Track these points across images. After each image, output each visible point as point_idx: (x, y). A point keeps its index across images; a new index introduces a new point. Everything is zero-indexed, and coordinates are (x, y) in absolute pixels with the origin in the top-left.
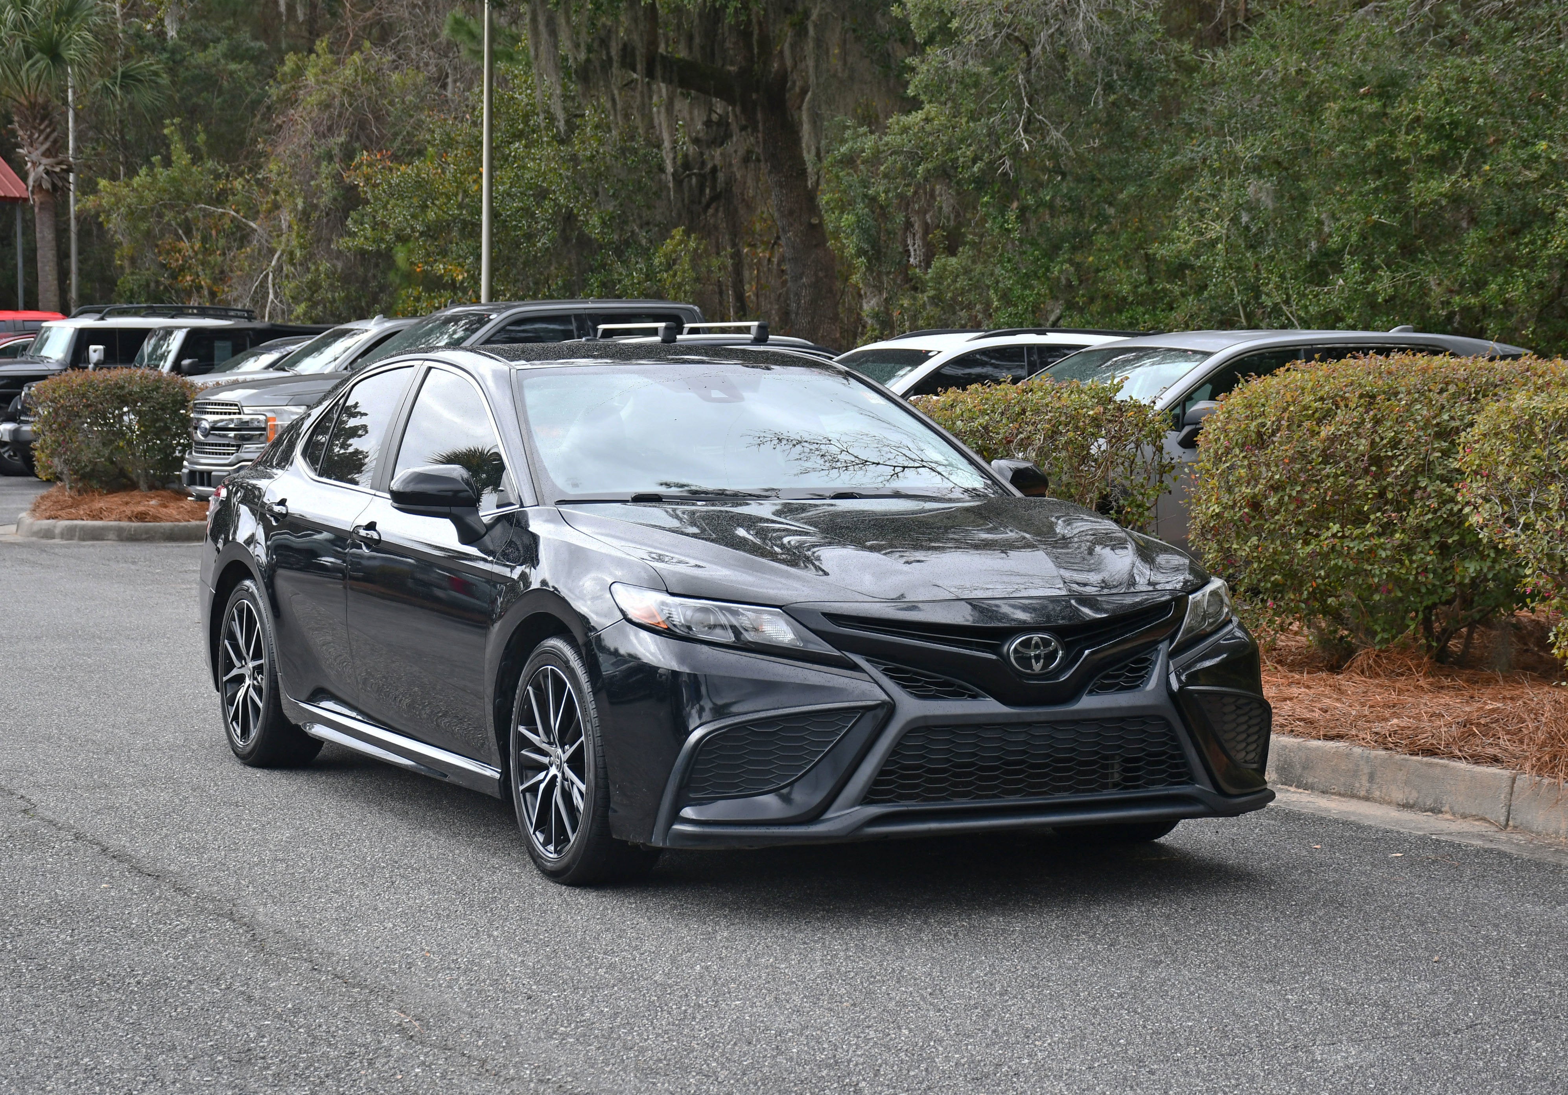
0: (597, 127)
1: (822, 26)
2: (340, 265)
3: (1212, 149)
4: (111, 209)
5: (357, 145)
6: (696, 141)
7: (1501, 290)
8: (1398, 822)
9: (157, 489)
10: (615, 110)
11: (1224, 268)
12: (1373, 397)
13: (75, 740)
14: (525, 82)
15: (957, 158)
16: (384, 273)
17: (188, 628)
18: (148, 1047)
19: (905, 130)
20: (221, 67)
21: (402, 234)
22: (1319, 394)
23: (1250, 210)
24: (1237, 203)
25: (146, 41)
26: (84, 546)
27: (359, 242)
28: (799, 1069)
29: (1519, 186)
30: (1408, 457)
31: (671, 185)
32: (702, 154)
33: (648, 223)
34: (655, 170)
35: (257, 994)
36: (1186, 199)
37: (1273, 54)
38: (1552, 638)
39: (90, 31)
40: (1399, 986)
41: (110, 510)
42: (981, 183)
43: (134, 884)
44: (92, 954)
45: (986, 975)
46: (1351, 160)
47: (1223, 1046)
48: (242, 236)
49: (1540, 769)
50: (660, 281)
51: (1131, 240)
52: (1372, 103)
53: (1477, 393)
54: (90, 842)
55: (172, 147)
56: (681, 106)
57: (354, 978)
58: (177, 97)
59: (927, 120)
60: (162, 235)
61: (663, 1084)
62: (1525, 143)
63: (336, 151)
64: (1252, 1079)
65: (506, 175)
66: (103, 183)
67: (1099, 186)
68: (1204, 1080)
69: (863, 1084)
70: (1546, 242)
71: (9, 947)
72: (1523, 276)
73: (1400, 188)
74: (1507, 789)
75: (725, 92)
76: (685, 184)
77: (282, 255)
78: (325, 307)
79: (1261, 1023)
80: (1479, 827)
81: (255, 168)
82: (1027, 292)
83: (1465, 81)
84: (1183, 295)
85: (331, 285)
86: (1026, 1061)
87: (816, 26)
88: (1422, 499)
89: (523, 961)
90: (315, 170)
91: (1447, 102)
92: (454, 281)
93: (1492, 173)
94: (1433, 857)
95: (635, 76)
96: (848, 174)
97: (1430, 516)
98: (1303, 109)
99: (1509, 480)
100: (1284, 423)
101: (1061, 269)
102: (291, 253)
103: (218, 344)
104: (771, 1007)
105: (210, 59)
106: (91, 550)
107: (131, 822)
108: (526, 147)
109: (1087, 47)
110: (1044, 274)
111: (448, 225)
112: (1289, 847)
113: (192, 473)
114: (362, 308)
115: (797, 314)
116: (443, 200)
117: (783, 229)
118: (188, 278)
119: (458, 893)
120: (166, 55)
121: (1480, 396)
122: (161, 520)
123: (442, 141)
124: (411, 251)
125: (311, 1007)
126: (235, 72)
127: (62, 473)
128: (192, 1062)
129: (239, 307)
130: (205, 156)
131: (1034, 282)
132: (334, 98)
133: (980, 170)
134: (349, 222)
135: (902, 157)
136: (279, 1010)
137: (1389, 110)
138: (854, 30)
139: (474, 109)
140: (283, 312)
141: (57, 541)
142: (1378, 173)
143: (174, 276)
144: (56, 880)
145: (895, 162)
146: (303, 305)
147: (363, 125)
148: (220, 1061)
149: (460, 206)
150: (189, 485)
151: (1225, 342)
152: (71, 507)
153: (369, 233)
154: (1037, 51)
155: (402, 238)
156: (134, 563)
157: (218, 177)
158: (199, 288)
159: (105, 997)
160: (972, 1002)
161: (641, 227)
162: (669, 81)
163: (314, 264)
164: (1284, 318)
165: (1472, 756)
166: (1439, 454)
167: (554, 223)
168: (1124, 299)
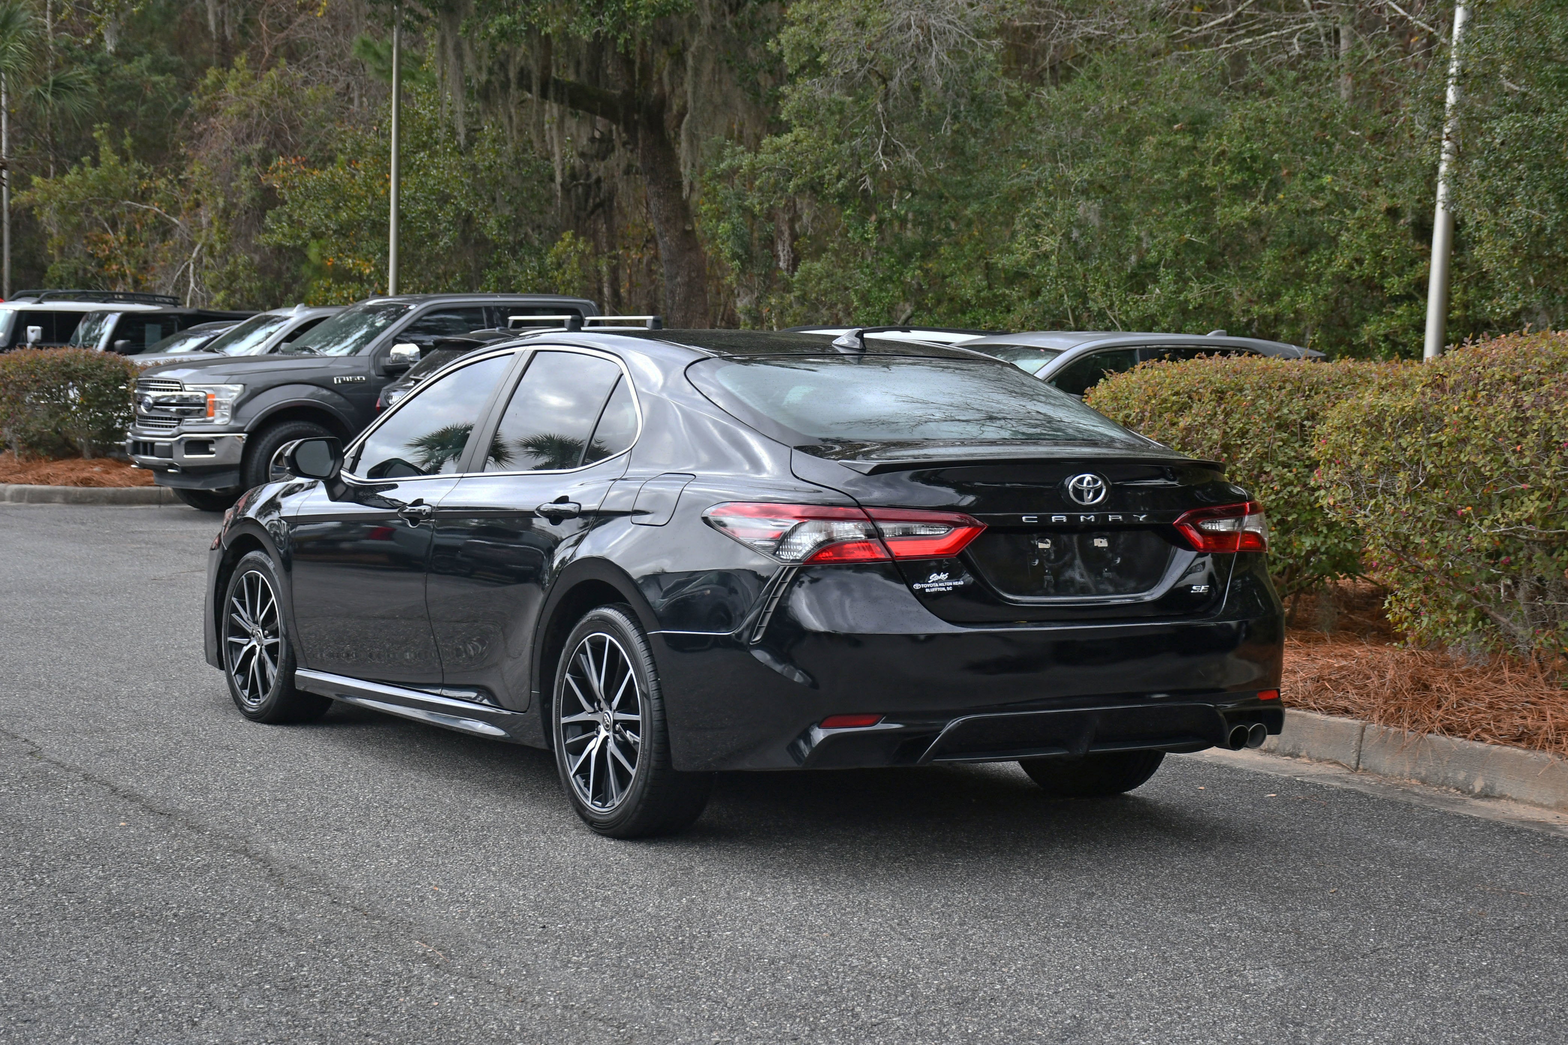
0: (494, 141)
1: (699, 58)
2: (257, 258)
3: (1047, 173)
4: (44, 204)
5: (273, 151)
6: (582, 155)
7: (1293, 301)
8: (1264, 765)
9: (99, 457)
10: (511, 127)
11: (1056, 277)
12: (1222, 392)
13: (64, 687)
14: (429, 99)
15: (823, 176)
16: (297, 266)
17: (146, 585)
18: (199, 976)
19: (778, 150)
20: (145, 78)
21: (316, 231)
22: (1176, 389)
23: (1079, 227)
24: (1069, 221)
25: (75, 53)
26: (33, 508)
27: (277, 238)
28: (798, 995)
29: (1306, 212)
30: (1253, 446)
31: (559, 194)
32: (587, 167)
33: (539, 227)
34: (546, 180)
35: (287, 925)
36: (1024, 217)
37: (1100, 93)
38: (1387, 605)
39: (24, 42)
40: (1304, 915)
41: (57, 476)
42: (843, 199)
43: (149, 822)
44: (126, 888)
45: (943, 906)
46: (1167, 187)
47: (1166, 971)
48: (165, 230)
49: (1388, 719)
50: (551, 278)
51: (974, 251)
52: (1184, 138)
53: (1310, 390)
54: (99, 782)
55: (101, 149)
56: (571, 123)
57: (372, 910)
58: (104, 104)
59: (796, 142)
60: (91, 229)
61: (678, 1010)
62: (1312, 176)
63: (254, 156)
64: (1199, 1002)
65: (411, 181)
66: (36, 180)
67: (947, 202)
68: (1158, 1003)
69: (858, 1009)
70: (1330, 261)
71: (47, 881)
72: (1311, 290)
73: (1208, 211)
74: (1358, 737)
75: (609, 111)
76: (573, 193)
77: (202, 247)
78: (242, 295)
79: (1195, 950)
80: (1333, 769)
81: (178, 171)
82: (884, 294)
83: (1263, 121)
84: (1020, 299)
85: (249, 276)
86: (998, 987)
87: (694, 57)
88: (1265, 482)
89: (524, 895)
90: (234, 172)
91: (1248, 139)
92: (361, 274)
93: (1285, 201)
94: (1301, 797)
95: (529, 95)
96: (726, 188)
97: (1273, 497)
98: (1124, 141)
99: (1360, 467)
100: (1147, 414)
101: (912, 275)
102: (212, 247)
103: (148, 327)
104: (758, 937)
105: (134, 71)
106: (41, 511)
107: (133, 763)
108: (430, 156)
109: (940, 82)
110: (899, 278)
111: (359, 225)
112: (1177, 788)
113: (136, 444)
114: (275, 297)
115: (672, 309)
116: (354, 202)
117: (660, 234)
118: (114, 267)
119: (450, 831)
120: (94, 66)
121: (1313, 393)
122: (104, 485)
123: (353, 150)
124: (324, 248)
125: (339, 938)
126: (157, 83)
127: (10, 442)
128: (242, 990)
129: (163, 293)
130: (131, 158)
131: (890, 286)
132: (252, 109)
133: (844, 186)
134: (268, 220)
135: (775, 174)
136: (311, 941)
137: (1199, 145)
138: (728, 62)
139: (381, 122)
140: (203, 299)
141: (7, 503)
142: (1188, 199)
143: (101, 265)
144: (76, 818)
145: (769, 178)
146: (222, 293)
147: (278, 134)
148: (268, 990)
149: (370, 208)
150: (133, 454)
151: (1072, 342)
152: (20, 472)
153: (286, 229)
154: (894, 85)
155: (316, 235)
156: (83, 524)
157: (142, 177)
158: (124, 276)
159: (148, 929)
160: (937, 932)
161: (533, 230)
162: (560, 101)
163: (234, 256)
164: (1107, 321)
165: (1325, 708)
166: (1281, 443)
167: (455, 225)
168: (968, 302)
